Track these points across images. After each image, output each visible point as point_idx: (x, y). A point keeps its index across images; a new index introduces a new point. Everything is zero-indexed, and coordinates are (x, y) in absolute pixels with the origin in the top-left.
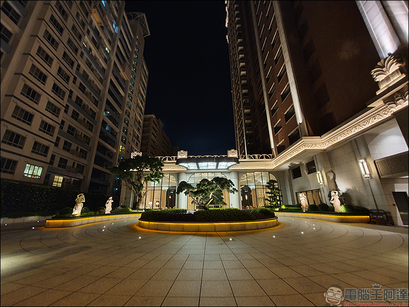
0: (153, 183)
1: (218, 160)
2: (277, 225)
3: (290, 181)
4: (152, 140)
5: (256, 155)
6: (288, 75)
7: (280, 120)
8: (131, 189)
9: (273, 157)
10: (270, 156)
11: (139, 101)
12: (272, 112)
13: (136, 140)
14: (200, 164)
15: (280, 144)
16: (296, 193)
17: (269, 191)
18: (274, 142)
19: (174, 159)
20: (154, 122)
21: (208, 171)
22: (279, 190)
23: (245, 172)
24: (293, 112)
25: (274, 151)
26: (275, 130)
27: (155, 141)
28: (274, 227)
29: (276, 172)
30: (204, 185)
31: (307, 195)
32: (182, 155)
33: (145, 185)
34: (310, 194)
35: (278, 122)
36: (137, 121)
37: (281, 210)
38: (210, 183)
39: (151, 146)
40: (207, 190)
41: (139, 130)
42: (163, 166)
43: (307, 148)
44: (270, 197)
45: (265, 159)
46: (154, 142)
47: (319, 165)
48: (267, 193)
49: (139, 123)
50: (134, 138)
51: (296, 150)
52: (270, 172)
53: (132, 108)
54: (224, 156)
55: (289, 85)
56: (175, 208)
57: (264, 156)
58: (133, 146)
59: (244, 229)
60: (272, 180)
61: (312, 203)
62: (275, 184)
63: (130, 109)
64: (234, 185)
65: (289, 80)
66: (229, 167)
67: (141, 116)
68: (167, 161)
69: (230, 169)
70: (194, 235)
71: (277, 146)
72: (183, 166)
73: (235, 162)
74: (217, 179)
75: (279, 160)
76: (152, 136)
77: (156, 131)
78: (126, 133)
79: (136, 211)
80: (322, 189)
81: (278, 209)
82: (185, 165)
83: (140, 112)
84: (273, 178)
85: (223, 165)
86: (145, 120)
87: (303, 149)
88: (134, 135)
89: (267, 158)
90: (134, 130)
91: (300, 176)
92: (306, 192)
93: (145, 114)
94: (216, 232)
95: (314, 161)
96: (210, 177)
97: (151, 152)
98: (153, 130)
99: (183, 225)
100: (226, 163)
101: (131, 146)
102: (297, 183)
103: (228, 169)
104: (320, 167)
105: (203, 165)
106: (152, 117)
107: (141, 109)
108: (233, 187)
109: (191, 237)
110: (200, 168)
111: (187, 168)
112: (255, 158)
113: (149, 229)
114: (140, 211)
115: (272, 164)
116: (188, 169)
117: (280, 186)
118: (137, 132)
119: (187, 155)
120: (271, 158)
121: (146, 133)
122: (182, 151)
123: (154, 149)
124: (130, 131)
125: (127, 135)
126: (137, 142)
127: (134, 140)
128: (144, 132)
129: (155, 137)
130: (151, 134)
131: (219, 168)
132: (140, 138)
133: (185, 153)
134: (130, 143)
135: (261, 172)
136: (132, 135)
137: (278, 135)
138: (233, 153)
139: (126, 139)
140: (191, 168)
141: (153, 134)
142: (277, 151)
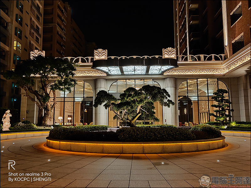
0: (62, 92)
1: (149, 63)
2: (223, 146)
3: (245, 90)
4: (58, 33)
5: (202, 56)
7: (240, 4)
8: (33, 100)
10: (221, 57)
13: (35, 34)
14: (124, 68)
15: (237, 39)
17: (216, 103)
18: (229, 36)
19: (90, 60)
20: (59, 7)
21: (134, 77)
22: (230, 103)
23: (185, 78)
25: (227, 49)
27: (63, 35)
28: (219, 148)
29: (228, 78)
30: (130, 95)
32: (101, 55)
33: (51, 95)
35: (238, 7)
36: (35, 6)
37: (230, 128)
38: (137, 93)
39: (57, 42)
40: (134, 102)
41: (38, 18)
42: (75, 70)
44: (216, 111)
45: (213, 62)
46: (60, 36)
48: (213, 106)
49: (38, 8)
50: (32, 31)
52: (220, 78)
54: (157, 57)
56: (93, 124)
57: (213, 57)
58: (32, 42)
59: (180, 151)
60: (222, 90)
62: (225, 94)
64: (169, 96)
66: (163, 72)
68: (80, 63)
69: (165, 74)
70: (117, 157)
71: (233, 42)
72: (102, 71)
73: (171, 65)
74: (147, 88)
75: (233, 64)
76: (58, 29)
77: (63, 21)
78: (21, 23)
79: (42, 128)
81: (225, 127)
82: (105, 69)
84: (223, 86)
85: (155, 69)
86: (46, 4)
88: (32, 27)
89: (216, 59)
90: (31, 19)
94: (145, 154)
96: (138, 85)
97: (57, 51)
98: (58, 20)
99: (103, 146)
100: (159, 67)
101: (30, 43)
103: (162, 73)
105: (128, 69)
108: (168, 98)
109: (112, 159)
110: (125, 73)
111: (107, 73)
112: (199, 60)
113: (59, 149)
114: (47, 128)
115: (222, 68)
116: (108, 75)
117: (231, 97)
118: (36, 23)
119: (107, 55)
120: (222, 60)
121: (49, 24)
122: (100, 50)
123: (62, 46)
124: (26, 20)
125: (23, 26)
126: (37, 36)
127: (33, 33)
128: (45, 22)
129: (62, 29)
130: (56, 25)
131: (150, 73)
132: (41, 31)
133: (104, 52)
134: (27, 38)
135: (207, 79)
136: (29, 26)
137: (235, 27)
138: (170, 53)
139: (21, 31)
140: (112, 73)
141: (58, 24)
142: (232, 49)
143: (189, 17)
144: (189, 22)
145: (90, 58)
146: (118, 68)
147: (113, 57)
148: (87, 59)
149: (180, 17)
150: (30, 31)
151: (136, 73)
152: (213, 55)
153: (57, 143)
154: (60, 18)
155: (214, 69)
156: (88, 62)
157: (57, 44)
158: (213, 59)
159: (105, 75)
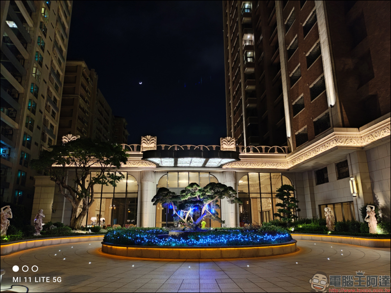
1: (208, 155)
3: (311, 187)
4: (80, 107)
5: (263, 147)
6: (320, 28)
7: (302, 95)
9: (289, 152)
10: (284, 148)
11: (58, 36)
12: (292, 81)
13: (52, 108)
15: (300, 131)
16: (320, 206)
17: (281, 202)
18: (291, 127)
20: (83, 75)
21: (190, 170)
22: (298, 202)
23: (246, 172)
24: (322, 87)
25: (291, 141)
26: (294, 110)
27: (86, 109)
29: (293, 173)
31: (334, 208)
32: (149, 144)
34: (338, 207)
35: (300, 97)
36: (54, 73)
39: (79, 118)
41: (56, 88)
43: (339, 144)
44: (280, 211)
45: (276, 154)
46: (83, 109)
47: (353, 168)
49: (58, 75)
50: (48, 104)
51: (323, 145)
52: (284, 173)
53: (46, 48)
54: (214, 146)
55: (319, 44)
57: (276, 149)
58: (47, 118)
60: (285, 185)
61: (340, 219)
62: (291, 192)
63: (43, 50)
65: (321, 37)
66: (222, 165)
67: (60, 63)
69: (224, 167)
71: (296, 133)
72: (153, 162)
73: (232, 158)
74: (212, 186)
75: (298, 158)
76: (81, 101)
77: (87, 92)
78: (36, 95)
80: (355, 202)
81: (293, 229)
83: (59, 56)
84: (287, 181)
85: (214, 162)
86: (68, 70)
87: (334, 145)
88: (49, 98)
89: (280, 151)
90: (48, 89)
91: (327, 181)
92: (334, 204)
93: (67, 60)
94: (223, 259)
95: (347, 161)
97: (78, 129)
98: (81, 91)
101: (45, 119)
102: (322, 191)
103: (221, 167)
104: (355, 172)
106: (81, 66)
107: (61, 51)
110: (179, 165)
111: (157, 164)
112: (261, 151)
115: (287, 162)
116: (158, 166)
117: (297, 195)
118: (54, 93)
119: (156, 142)
120: (285, 152)
121: (70, 95)
122: (149, 137)
123: (83, 123)
124: (43, 91)
125: (38, 98)
126: (54, 110)
127: (50, 106)
128: (65, 92)
129: (86, 102)
130: (78, 97)
131: (208, 164)
132: (59, 104)
133: (153, 140)
134: (42, 113)
135: (270, 173)
136: (45, 98)
137: (297, 118)
138: (229, 143)
139: (36, 104)
140: (164, 165)
141: (82, 96)
142: (295, 142)
143: (246, 99)
144: (246, 105)
145: (135, 145)
146: (172, 160)
147: (163, 146)
148: (133, 147)
149: (234, 97)
150: (46, 104)
151: (192, 165)
152: (276, 147)
153: (123, 250)
154: (84, 88)
155: (277, 163)
156: (133, 150)
157: (79, 120)
158: (276, 152)
159: (154, 166)
